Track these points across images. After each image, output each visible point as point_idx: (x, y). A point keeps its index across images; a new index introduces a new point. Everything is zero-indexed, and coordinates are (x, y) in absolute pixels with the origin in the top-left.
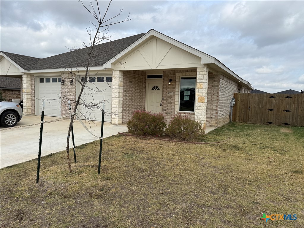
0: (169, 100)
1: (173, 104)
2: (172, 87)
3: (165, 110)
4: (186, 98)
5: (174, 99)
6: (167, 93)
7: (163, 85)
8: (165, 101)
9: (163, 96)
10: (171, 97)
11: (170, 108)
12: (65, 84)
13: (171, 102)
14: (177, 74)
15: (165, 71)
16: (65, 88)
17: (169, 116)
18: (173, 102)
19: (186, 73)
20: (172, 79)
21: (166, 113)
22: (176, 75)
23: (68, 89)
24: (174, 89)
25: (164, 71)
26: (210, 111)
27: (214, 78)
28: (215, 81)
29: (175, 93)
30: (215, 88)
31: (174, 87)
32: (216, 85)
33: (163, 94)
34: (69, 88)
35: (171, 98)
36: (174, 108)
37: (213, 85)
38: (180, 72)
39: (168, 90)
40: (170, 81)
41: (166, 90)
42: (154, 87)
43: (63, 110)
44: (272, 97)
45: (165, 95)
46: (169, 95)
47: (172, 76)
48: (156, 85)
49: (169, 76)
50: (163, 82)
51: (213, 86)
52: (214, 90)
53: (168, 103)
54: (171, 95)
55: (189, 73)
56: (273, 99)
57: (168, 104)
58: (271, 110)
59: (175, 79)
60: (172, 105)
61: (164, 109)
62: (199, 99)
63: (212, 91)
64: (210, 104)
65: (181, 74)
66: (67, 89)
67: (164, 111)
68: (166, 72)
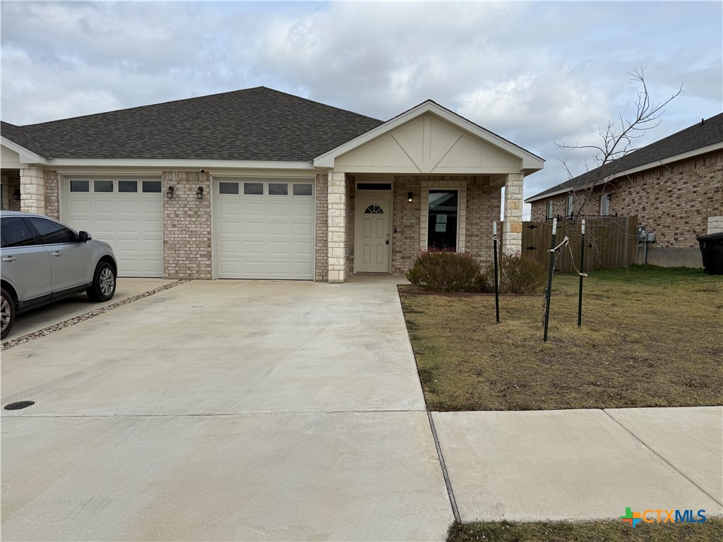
0: (408, 232)
1: (416, 240)
2: (413, 207)
3: (400, 252)
4: (441, 228)
5: (418, 229)
6: (402, 218)
7: (395, 204)
8: (398, 235)
9: (395, 224)
10: (412, 226)
11: (410, 247)
12: (175, 196)
13: (412, 235)
14: (423, 184)
15: (397, 177)
16: (178, 206)
17: (408, 264)
18: (416, 235)
19: (441, 182)
20: (413, 192)
21: (402, 258)
22: (420, 185)
23: (187, 209)
24: (418, 212)
25: (395, 177)
26: (486, 250)
27: (491, 192)
28: (493, 198)
29: (420, 218)
30: (494, 209)
31: (418, 207)
32: (495, 204)
33: (394, 221)
34: (188, 206)
35: (412, 229)
36: (418, 246)
37: (490, 204)
38: (429, 180)
39: (404, 212)
40: (410, 195)
41: (402, 212)
42: (371, 207)
43: (171, 259)
44: (532, 227)
45: (399, 224)
46: (406, 222)
47: (413, 186)
48: (375, 204)
49: (407, 186)
50: (395, 197)
51: (489, 207)
52: (492, 214)
53: (406, 238)
54: (411, 223)
55: (446, 182)
56: (534, 230)
57: (407, 241)
58: (531, 248)
59: (419, 192)
60: (414, 242)
61: (397, 249)
62: (512, 226)
63: (489, 215)
64: (486, 238)
65: (430, 183)
66: (181, 209)
67: (398, 254)
68: (401, 179)
